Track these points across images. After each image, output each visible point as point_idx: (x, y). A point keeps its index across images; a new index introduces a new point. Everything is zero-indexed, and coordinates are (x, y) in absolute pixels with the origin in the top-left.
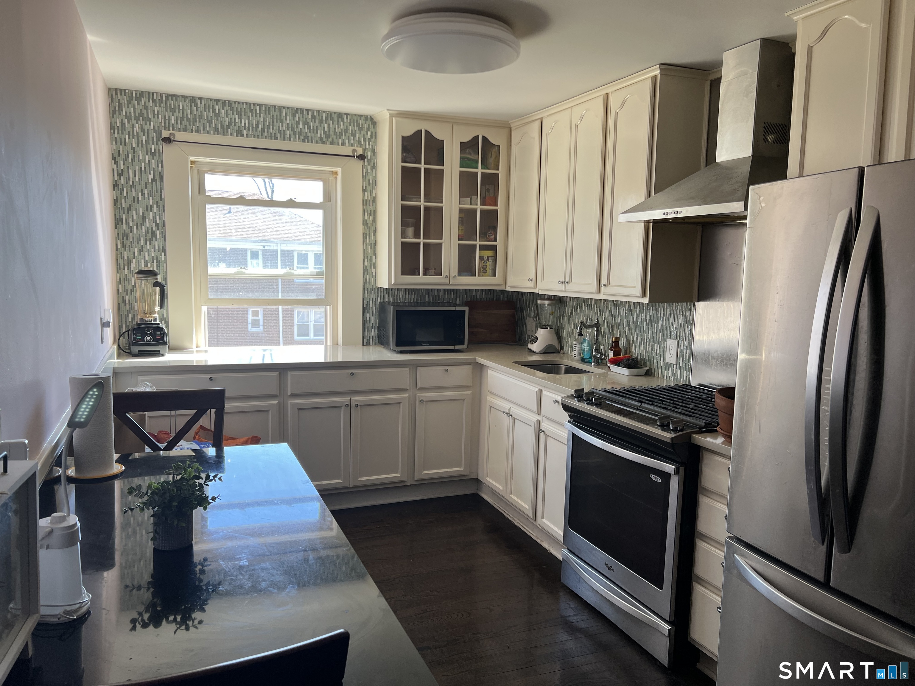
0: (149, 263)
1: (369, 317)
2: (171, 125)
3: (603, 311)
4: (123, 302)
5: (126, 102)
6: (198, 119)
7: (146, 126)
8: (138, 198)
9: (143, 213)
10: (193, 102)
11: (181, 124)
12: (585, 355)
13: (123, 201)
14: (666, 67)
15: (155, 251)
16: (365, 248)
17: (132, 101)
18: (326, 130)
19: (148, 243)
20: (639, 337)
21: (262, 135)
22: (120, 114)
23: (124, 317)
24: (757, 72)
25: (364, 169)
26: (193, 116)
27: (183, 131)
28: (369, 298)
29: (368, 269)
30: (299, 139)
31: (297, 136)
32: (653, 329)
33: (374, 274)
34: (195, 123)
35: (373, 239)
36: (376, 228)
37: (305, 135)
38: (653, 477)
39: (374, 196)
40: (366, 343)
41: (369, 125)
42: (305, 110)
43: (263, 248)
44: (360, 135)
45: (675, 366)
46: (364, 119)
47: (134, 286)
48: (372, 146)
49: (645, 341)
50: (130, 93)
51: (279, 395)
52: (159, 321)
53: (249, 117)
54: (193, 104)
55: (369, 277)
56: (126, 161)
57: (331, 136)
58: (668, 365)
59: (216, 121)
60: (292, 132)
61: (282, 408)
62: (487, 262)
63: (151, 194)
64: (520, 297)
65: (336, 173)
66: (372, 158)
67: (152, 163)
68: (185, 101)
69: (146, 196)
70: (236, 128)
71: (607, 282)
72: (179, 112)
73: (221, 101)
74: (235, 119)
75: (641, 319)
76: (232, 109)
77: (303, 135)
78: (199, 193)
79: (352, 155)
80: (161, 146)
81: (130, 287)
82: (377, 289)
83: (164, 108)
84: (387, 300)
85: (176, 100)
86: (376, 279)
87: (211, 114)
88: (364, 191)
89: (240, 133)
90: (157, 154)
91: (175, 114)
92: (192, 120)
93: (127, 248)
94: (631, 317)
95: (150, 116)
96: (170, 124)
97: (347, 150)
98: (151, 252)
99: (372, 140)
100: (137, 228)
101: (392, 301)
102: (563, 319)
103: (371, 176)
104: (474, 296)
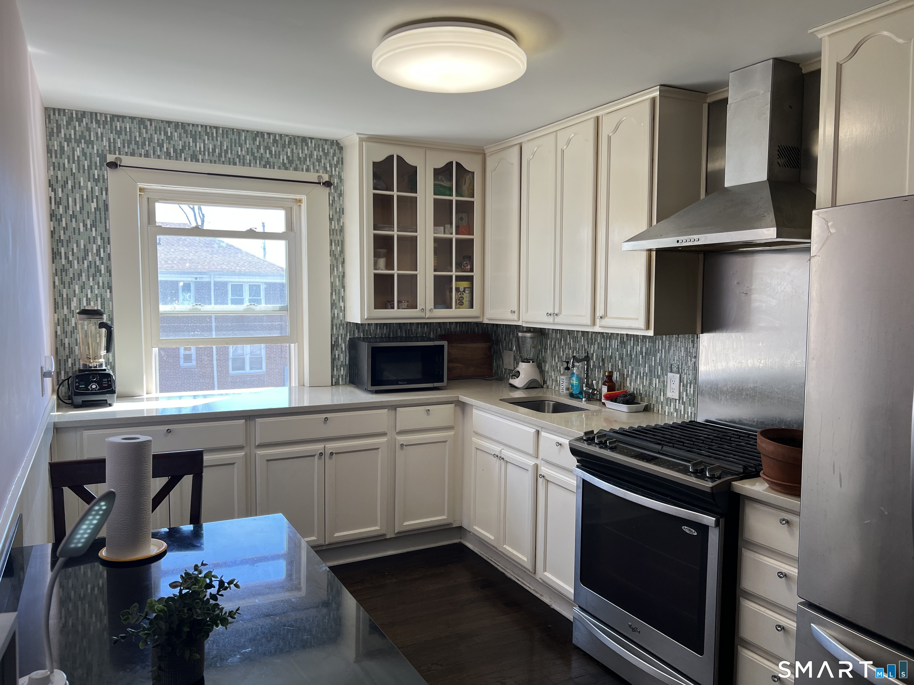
0: (92, 301)
1: (338, 355)
2: (117, 149)
3: (592, 344)
4: (62, 346)
5: (65, 123)
6: (147, 143)
7: (88, 149)
8: (79, 229)
9: (84, 245)
10: (142, 124)
11: (128, 147)
12: (574, 390)
13: (62, 232)
14: (666, 89)
15: (99, 288)
16: (332, 281)
17: (72, 122)
18: (289, 155)
19: (91, 279)
20: (634, 371)
21: (219, 160)
22: (58, 136)
23: (62, 362)
24: (770, 92)
25: (331, 197)
26: (141, 138)
27: (131, 156)
28: (338, 334)
29: (336, 303)
30: (259, 165)
31: (258, 161)
32: (651, 362)
33: (343, 308)
34: (145, 147)
35: (341, 270)
36: (344, 259)
37: (266, 160)
38: (685, 529)
39: (342, 225)
40: (335, 383)
41: (335, 150)
42: (266, 134)
43: (196, 280)
44: (326, 161)
45: (677, 401)
46: (330, 143)
47: (75, 328)
48: (339, 172)
49: (642, 375)
50: (69, 113)
51: (244, 445)
52: (105, 367)
53: (204, 141)
54: (142, 126)
55: (337, 311)
56: (65, 188)
57: (294, 161)
58: (669, 401)
59: (167, 144)
60: (252, 157)
61: (248, 460)
62: (463, 294)
63: (93, 225)
64: (495, 329)
65: (300, 201)
66: (339, 185)
67: (95, 190)
68: (132, 123)
69: (89, 226)
70: (191, 152)
71: (603, 314)
72: (126, 135)
73: (173, 123)
74: (189, 143)
75: (636, 351)
76: (186, 132)
77: (264, 160)
78: (149, 223)
79: (317, 181)
80: (106, 172)
81: (70, 329)
82: (346, 324)
83: (108, 130)
84: (356, 335)
85: (123, 122)
86: (344, 314)
87: (163, 137)
88: (331, 220)
89: (194, 158)
90: (101, 181)
91: (121, 136)
92: (140, 143)
93: (66, 285)
94: (624, 350)
95: (92, 139)
96: (115, 147)
97: (312, 176)
98: (94, 289)
99: (338, 166)
100: (78, 263)
101: (362, 336)
102: (546, 352)
103: (338, 204)
104: (448, 329)
